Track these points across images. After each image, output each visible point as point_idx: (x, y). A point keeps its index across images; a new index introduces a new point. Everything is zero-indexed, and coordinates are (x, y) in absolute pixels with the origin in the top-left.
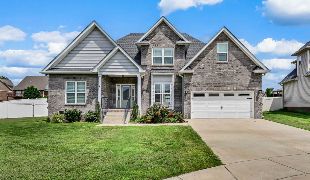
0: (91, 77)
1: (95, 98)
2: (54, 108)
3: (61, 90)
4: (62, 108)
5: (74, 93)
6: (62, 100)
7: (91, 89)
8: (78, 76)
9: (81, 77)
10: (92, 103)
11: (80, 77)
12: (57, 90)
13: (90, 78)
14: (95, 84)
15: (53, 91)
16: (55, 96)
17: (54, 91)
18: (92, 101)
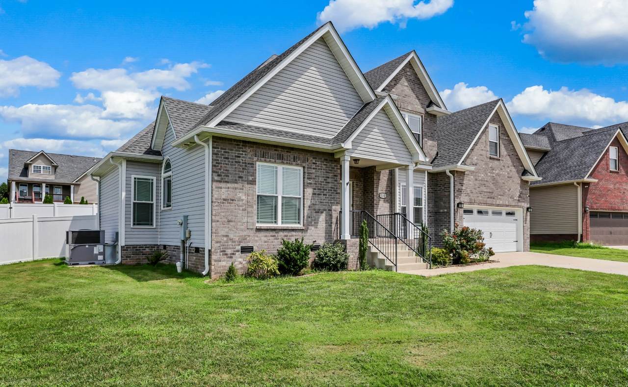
0: (316, 158)
1: (325, 212)
2: (227, 236)
3: (247, 186)
4: (249, 236)
5: (276, 195)
6: (251, 215)
7: (315, 189)
8: (287, 152)
9: (294, 156)
10: (318, 223)
11: (292, 155)
12: (236, 185)
13: (314, 162)
14: (324, 177)
15: (226, 188)
16: (230, 203)
17: (229, 188)
18: (319, 218)
